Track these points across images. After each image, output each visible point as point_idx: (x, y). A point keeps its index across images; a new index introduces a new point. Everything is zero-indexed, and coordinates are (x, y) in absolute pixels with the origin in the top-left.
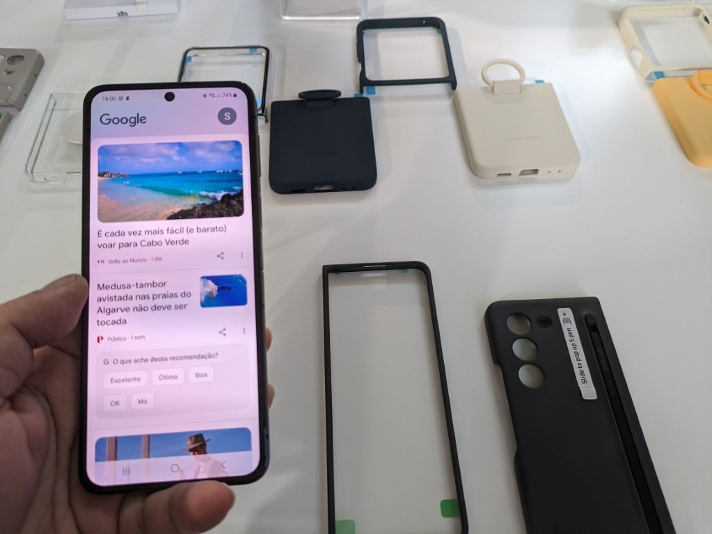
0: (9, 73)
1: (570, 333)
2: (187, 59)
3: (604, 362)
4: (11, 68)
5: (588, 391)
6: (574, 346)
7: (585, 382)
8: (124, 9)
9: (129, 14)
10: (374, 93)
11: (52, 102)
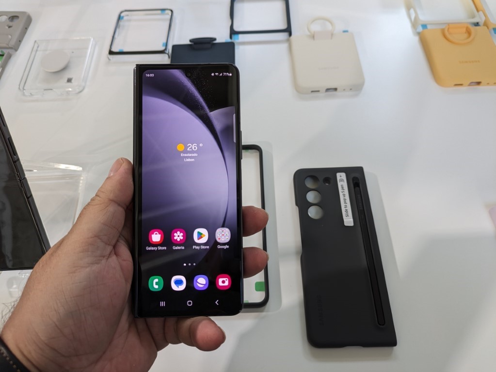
0: (10, 27)
2: (121, 17)
3: (360, 204)
4: (11, 24)
5: (349, 221)
6: (344, 195)
7: (347, 216)
10: (238, 39)
11: (36, 45)
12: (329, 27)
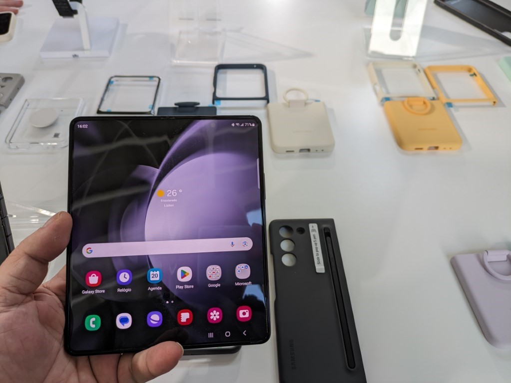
0: (2, 87)
1: (314, 237)
2: (111, 82)
3: (331, 252)
4: (4, 84)
5: (320, 268)
6: (316, 244)
7: (319, 263)
8: (76, 53)
9: (80, 56)
10: (220, 104)
11: (27, 103)
12: (303, 97)
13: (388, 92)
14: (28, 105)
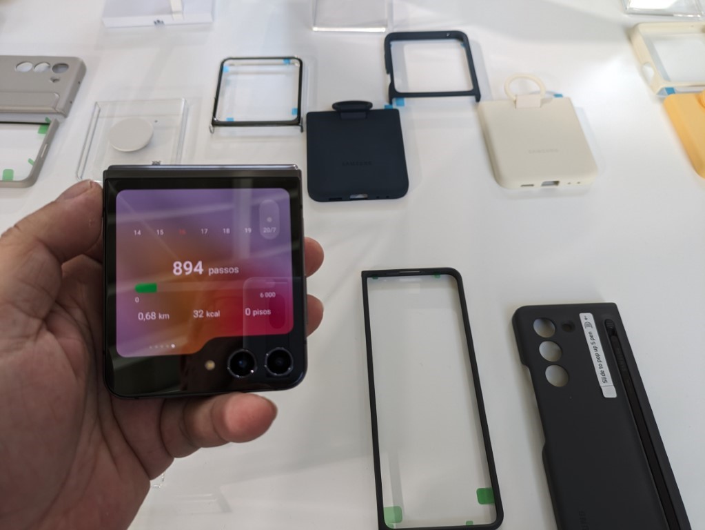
0: (54, 80)
1: (592, 337)
2: (223, 69)
3: (622, 363)
4: (56, 75)
5: (609, 390)
6: (596, 348)
7: (605, 381)
8: (161, 18)
9: (165, 22)
10: (403, 105)
11: (97, 109)
13: (667, 79)
14: (99, 111)
